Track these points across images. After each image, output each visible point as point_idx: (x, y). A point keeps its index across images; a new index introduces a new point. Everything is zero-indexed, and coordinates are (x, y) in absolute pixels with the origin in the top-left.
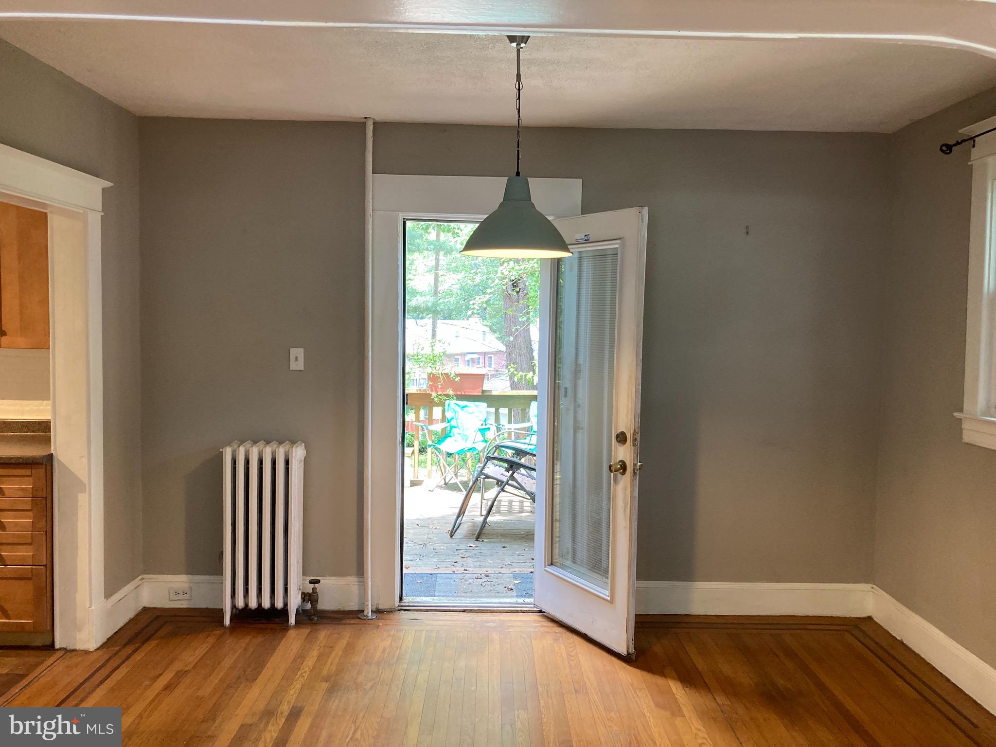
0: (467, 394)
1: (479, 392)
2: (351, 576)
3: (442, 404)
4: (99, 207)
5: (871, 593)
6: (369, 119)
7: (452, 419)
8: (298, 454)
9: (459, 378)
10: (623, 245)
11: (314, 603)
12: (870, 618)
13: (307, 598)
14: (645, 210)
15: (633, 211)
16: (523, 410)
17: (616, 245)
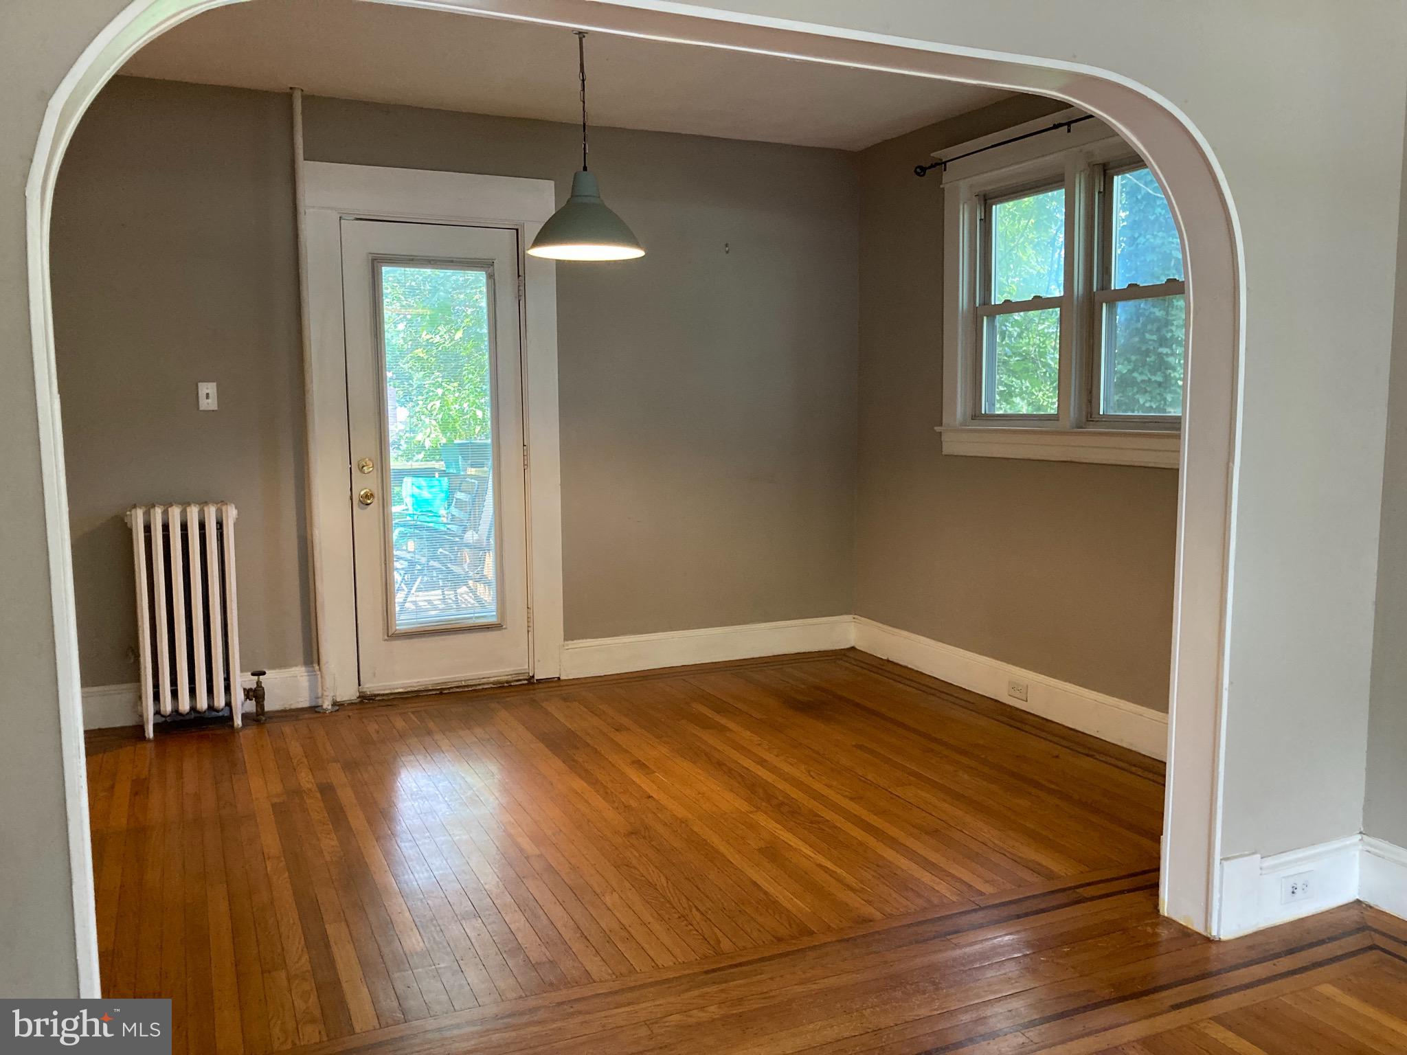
2: (296, 666)
5: (853, 624)
6: (295, 90)
8: (231, 514)
11: (261, 700)
12: (853, 648)
13: (251, 694)
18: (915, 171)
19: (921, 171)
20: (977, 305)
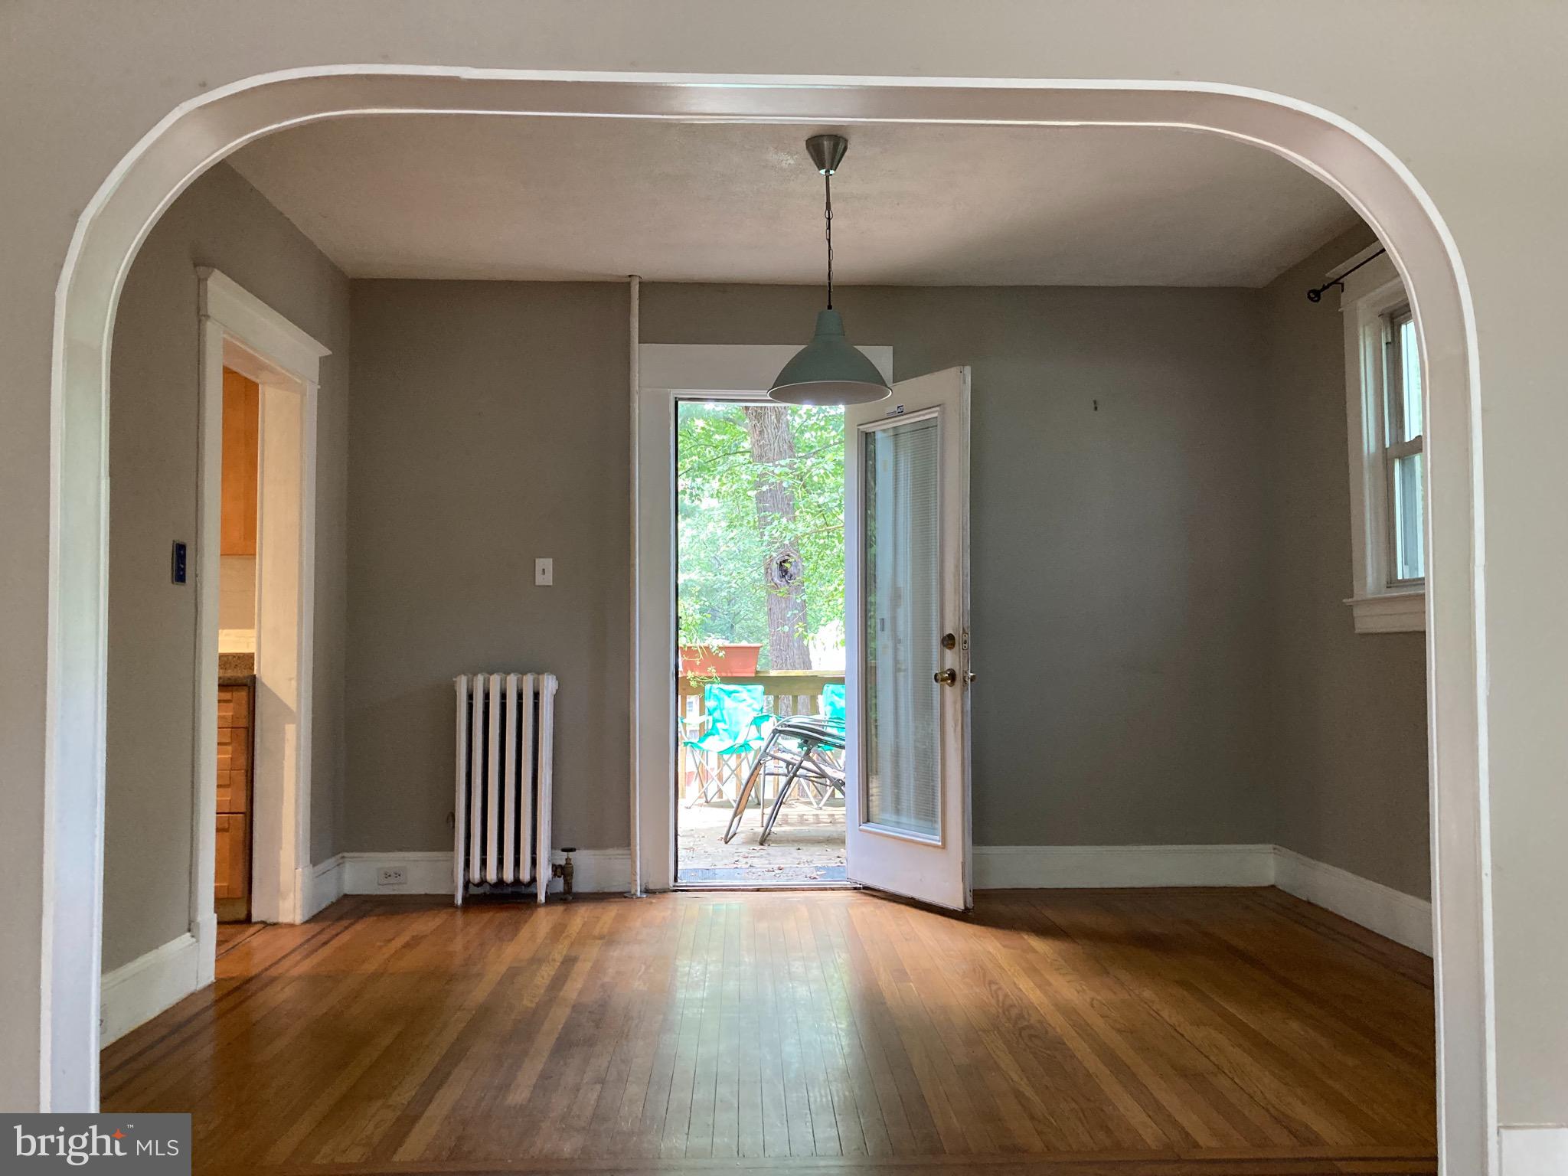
0: (734, 675)
1: (752, 672)
2: (612, 847)
3: (699, 690)
4: (317, 380)
5: (1273, 855)
6: (634, 277)
7: (715, 709)
8: (549, 685)
9: (724, 652)
10: (943, 413)
11: (568, 878)
12: (1273, 886)
13: (559, 870)
14: (968, 370)
15: (953, 371)
16: (814, 699)
17: (934, 414)
18: (1309, 297)
19: (1315, 295)
20: (1387, 445)
